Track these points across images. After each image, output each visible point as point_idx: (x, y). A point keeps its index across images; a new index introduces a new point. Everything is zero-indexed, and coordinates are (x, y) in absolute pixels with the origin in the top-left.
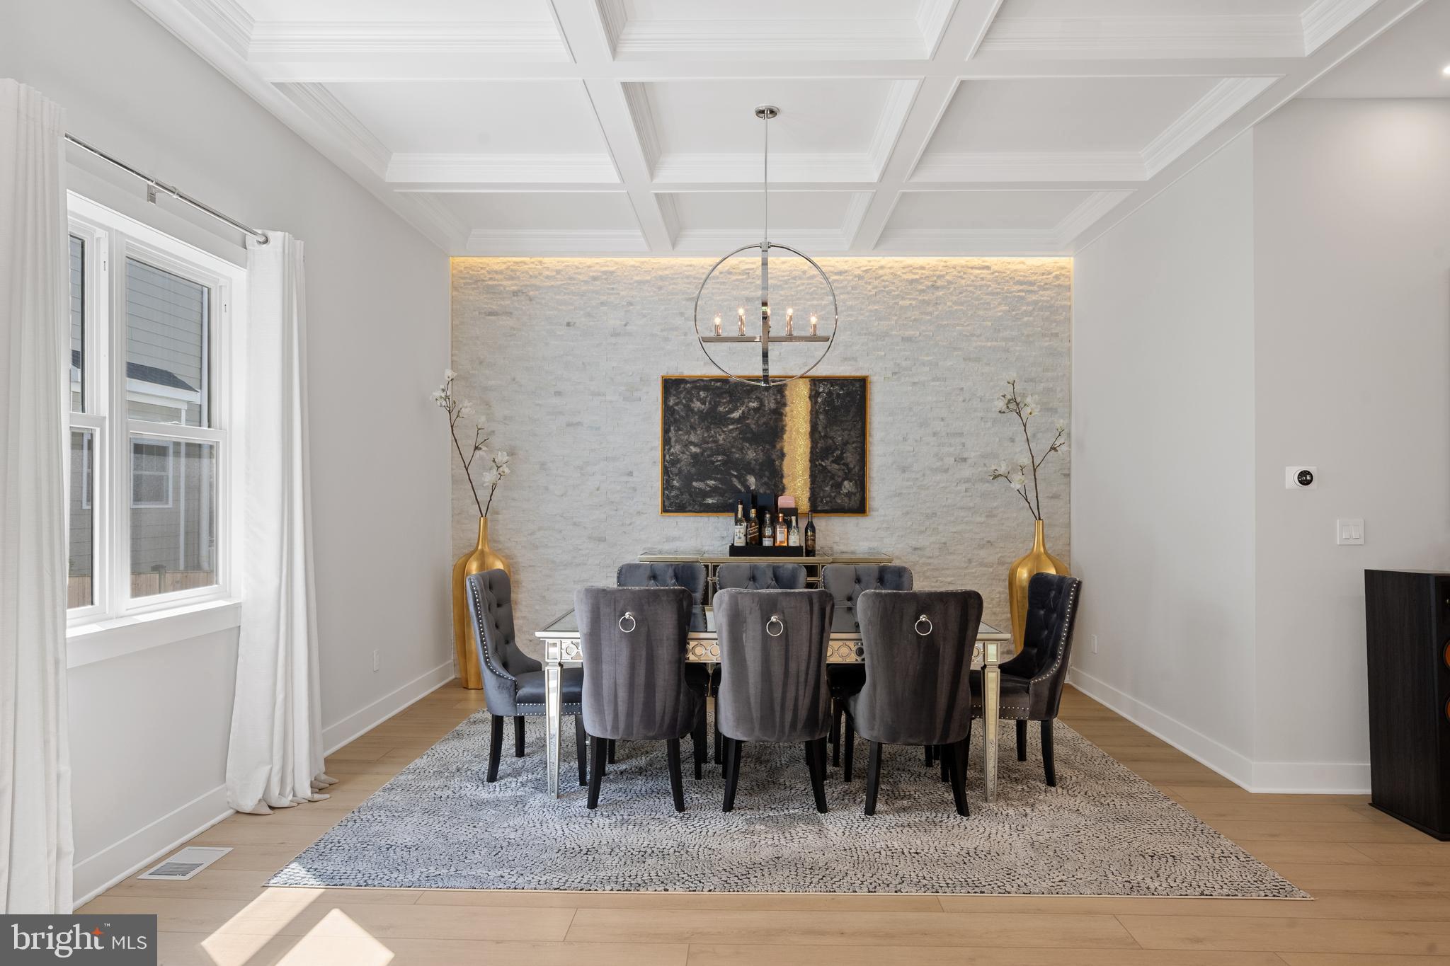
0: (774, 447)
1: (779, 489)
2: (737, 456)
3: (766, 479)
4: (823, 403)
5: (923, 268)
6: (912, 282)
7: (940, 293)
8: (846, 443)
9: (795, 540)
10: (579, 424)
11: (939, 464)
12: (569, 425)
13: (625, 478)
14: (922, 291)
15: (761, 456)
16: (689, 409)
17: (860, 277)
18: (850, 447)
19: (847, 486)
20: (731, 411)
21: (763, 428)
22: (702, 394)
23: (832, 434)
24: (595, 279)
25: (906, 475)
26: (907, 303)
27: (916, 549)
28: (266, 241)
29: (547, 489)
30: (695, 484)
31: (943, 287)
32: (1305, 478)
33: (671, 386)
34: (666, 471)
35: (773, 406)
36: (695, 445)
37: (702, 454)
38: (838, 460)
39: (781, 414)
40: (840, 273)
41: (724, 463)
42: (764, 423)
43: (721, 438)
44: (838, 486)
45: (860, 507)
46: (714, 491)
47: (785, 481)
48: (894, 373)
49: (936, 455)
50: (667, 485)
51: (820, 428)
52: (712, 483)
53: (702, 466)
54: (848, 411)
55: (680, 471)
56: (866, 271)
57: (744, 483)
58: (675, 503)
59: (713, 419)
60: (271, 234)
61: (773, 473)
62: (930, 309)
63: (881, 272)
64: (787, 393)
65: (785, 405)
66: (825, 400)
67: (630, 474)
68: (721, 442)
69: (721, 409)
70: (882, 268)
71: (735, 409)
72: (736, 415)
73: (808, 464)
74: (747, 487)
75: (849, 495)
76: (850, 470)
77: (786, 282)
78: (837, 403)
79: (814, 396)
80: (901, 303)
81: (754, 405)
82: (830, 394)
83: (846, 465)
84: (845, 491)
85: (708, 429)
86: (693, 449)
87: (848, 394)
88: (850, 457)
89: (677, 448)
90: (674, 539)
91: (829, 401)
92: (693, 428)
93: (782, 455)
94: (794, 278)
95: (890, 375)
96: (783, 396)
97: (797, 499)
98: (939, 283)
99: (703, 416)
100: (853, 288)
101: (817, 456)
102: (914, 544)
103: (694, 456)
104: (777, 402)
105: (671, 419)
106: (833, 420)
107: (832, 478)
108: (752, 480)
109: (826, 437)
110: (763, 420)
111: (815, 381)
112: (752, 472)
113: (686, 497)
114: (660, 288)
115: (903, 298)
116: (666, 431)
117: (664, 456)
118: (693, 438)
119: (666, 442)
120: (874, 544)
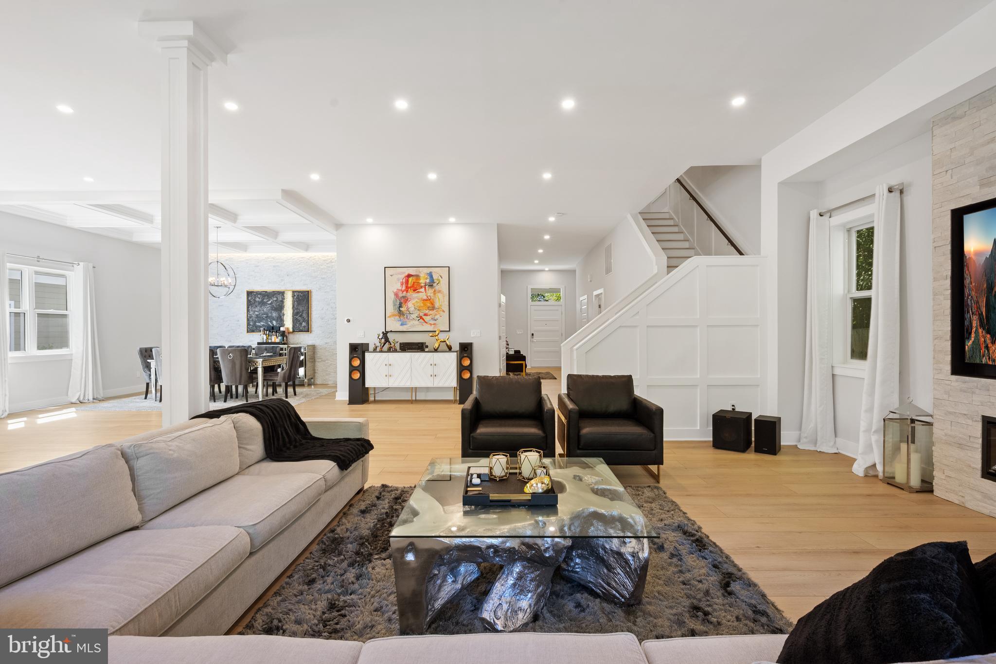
0: (281, 312)
1: (283, 325)
2: (270, 315)
3: (278, 322)
4: (296, 298)
5: (328, 256)
6: (324, 261)
7: (333, 264)
8: (303, 311)
9: (278, 340)
10: (222, 305)
11: (333, 317)
12: (220, 306)
13: (237, 322)
14: (327, 263)
15: (277, 315)
16: (255, 300)
17: (309, 259)
18: (305, 312)
19: (304, 324)
20: (268, 301)
21: (278, 306)
22: (259, 296)
23: (299, 308)
24: (227, 260)
25: (323, 320)
26: (323, 267)
27: (326, 343)
28: (79, 265)
29: (212, 326)
30: (257, 324)
31: (334, 262)
32: (349, 321)
33: (249, 293)
34: (248, 320)
35: (281, 299)
36: (257, 312)
37: (259, 314)
38: (301, 316)
39: (283, 302)
40: (302, 258)
41: (266, 317)
42: (279, 305)
43: (265, 309)
44: (301, 324)
45: (308, 330)
46: (263, 325)
47: (284, 322)
48: (319, 289)
49: (332, 314)
50: (248, 324)
51: (295, 306)
52: (262, 323)
53: (259, 318)
54: (304, 301)
55: (253, 320)
56: (310, 257)
57: (272, 323)
58: (252, 329)
59: (262, 303)
60: (80, 263)
61: (280, 319)
62: (330, 269)
63: (315, 258)
64: (285, 295)
65: (284, 299)
66: (297, 298)
67: (238, 321)
68: (265, 311)
69: (265, 300)
70: (315, 256)
71: (269, 300)
72: (269, 302)
73: (292, 318)
74: (273, 325)
75: (304, 327)
76: (304, 319)
77: (286, 261)
78: (300, 298)
79: (293, 296)
80: (321, 267)
81: (275, 299)
82: (298, 295)
83: (303, 317)
84: (303, 325)
85: (261, 307)
86: (256, 313)
87: (304, 295)
88: (305, 315)
89: (251, 313)
90: (252, 341)
91: (298, 298)
92: (256, 306)
93: (284, 315)
94: (289, 259)
95: (318, 290)
96: (284, 296)
97: (288, 329)
98: (333, 261)
99: (259, 303)
100: (306, 262)
101: (295, 314)
102: (326, 342)
103: (257, 315)
104: (282, 298)
105: (249, 304)
106: (299, 304)
107: (299, 321)
108: (274, 323)
109: (297, 309)
110: (278, 304)
111: (294, 292)
112: (274, 320)
113: (254, 328)
114: (247, 263)
115: (322, 266)
116: (248, 308)
117: (247, 315)
118: (256, 310)
119: (248, 311)
120: (314, 342)
